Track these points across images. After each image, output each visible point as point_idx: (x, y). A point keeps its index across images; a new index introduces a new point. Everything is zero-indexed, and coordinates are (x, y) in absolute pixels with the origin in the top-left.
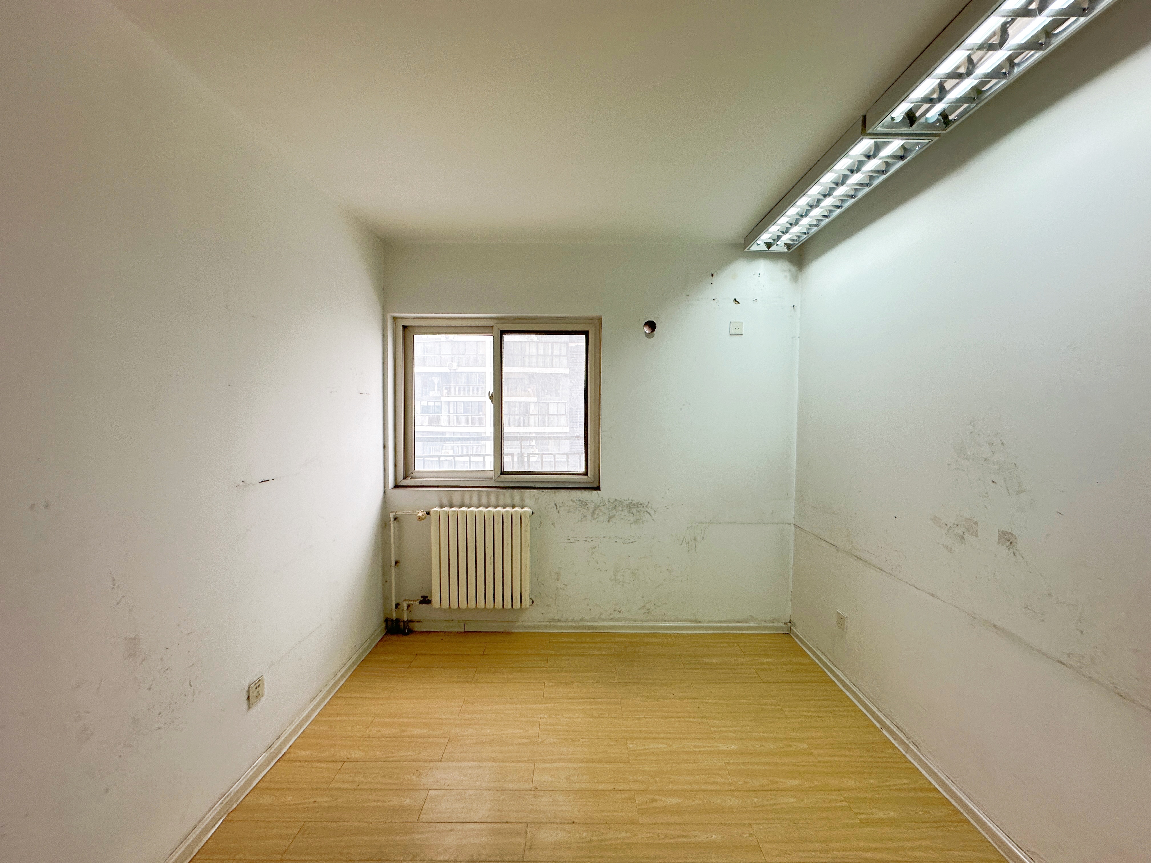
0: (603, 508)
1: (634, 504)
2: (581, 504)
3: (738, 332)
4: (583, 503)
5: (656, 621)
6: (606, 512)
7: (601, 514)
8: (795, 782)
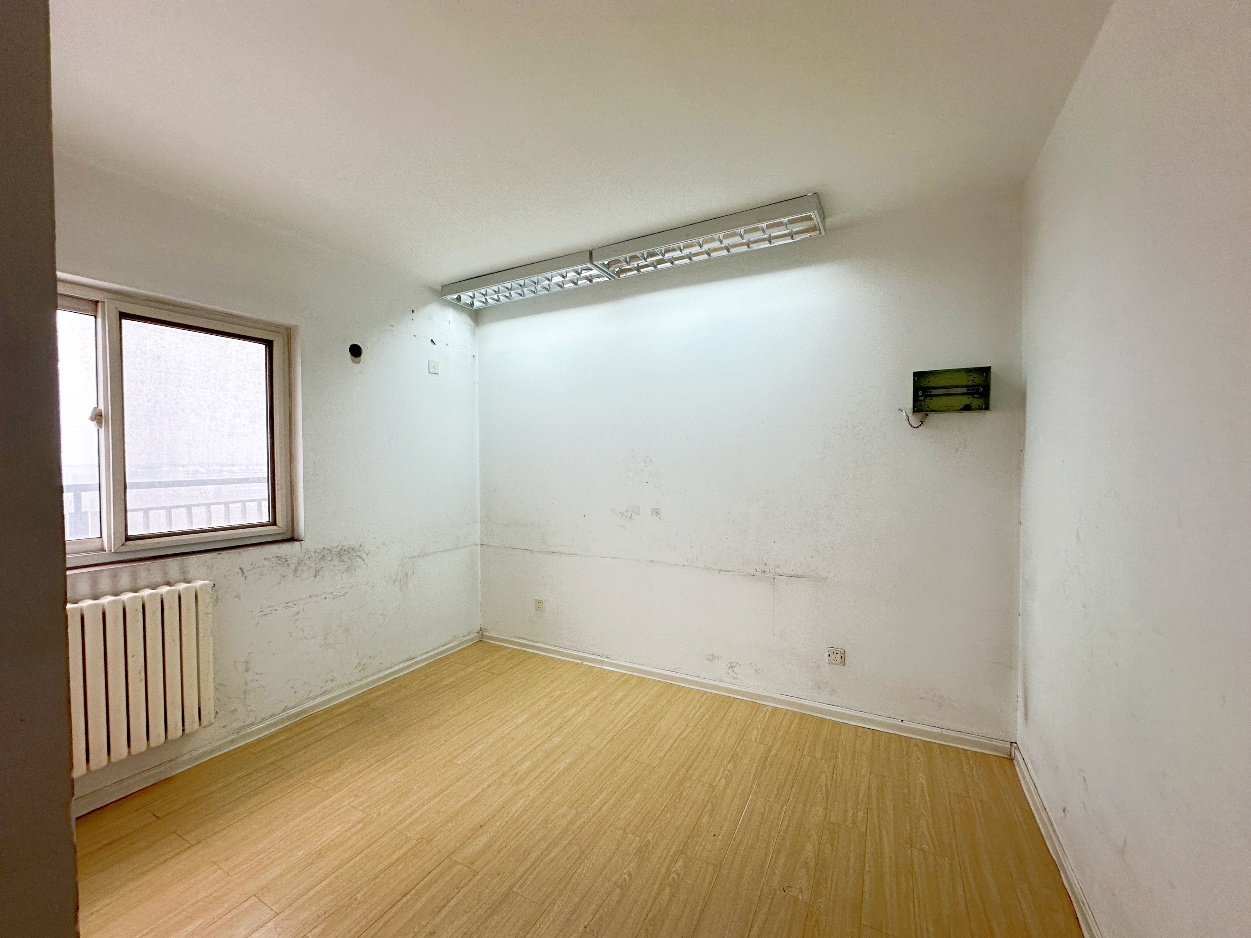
0: (308, 562)
1: (345, 551)
2: (279, 562)
3: (435, 371)
4: (282, 560)
5: (373, 674)
6: (313, 565)
7: (305, 569)
8: (574, 710)
